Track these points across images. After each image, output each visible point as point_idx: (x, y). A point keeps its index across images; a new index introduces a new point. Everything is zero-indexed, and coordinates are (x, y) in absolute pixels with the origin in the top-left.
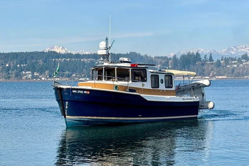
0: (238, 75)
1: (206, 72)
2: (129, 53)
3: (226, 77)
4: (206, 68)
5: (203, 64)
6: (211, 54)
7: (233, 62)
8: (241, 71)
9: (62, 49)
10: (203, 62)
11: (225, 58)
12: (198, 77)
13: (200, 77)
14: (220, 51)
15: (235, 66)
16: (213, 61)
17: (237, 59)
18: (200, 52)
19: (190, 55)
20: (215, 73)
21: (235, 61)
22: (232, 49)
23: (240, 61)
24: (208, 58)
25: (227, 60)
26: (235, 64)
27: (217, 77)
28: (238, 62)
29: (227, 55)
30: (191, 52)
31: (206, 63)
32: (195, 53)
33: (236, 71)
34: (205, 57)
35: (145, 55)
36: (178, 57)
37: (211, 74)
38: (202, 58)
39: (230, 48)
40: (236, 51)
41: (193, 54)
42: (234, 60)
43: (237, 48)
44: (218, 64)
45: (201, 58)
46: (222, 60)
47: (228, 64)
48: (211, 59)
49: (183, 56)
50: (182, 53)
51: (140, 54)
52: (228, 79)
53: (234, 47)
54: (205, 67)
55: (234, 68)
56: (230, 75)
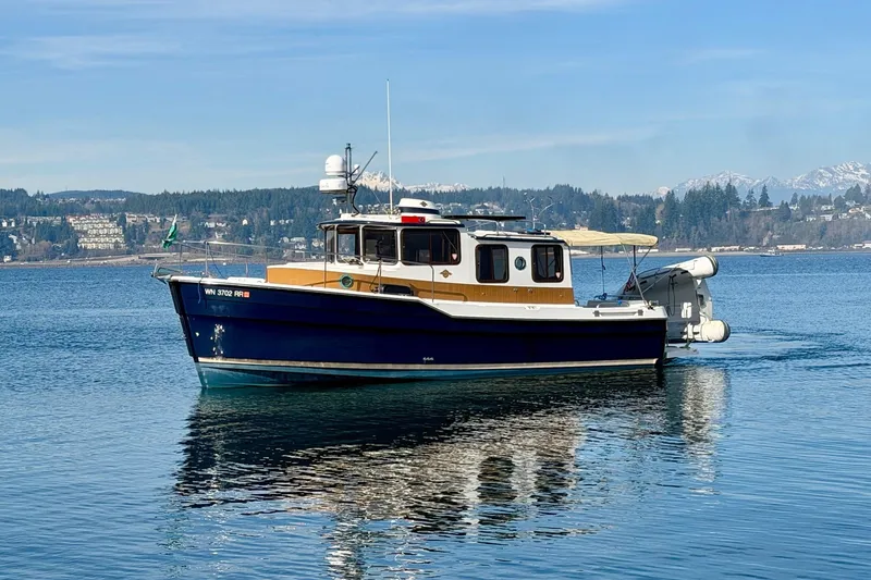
0: (836, 241)
1: (753, 233)
2: (552, 188)
3: (804, 247)
4: (752, 224)
5: (744, 215)
6: (764, 188)
7: (824, 208)
8: (843, 230)
9: (382, 180)
10: (744, 209)
11: (803, 197)
12: (733, 247)
13: (737, 247)
14: (789, 181)
15: (829, 218)
16: (770, 205)
17: (833, 200)
18: (736, 184)
19: (709, 191)
20: (775, 237)
21: (827, 204)
22: (821, 174)
23: (840, 205)
24: (757, 197)
25: (809, 204)
26: (827, 212)
27: (780, 247)
28: (837, 208)
29: (806, 190)
30: (713, 183)
31: (753, 210)
32: (723, 187)
33: (830, 233)
34: (749, 197)
35: (595, 193)
36: (680, 197)
37: (766, 241)
38: (742, 197)
39: (815, 171)
40: (831, 179)
41: (718, 188)
42: (826, 201)
43: (832, 172)
44: (784, 213)
45: (738, 200)
46: (794, 202)
47: (810, 213)
48: (765, 201)
49: (691, 194)
50: (689, 186)
51: (580, 189)
52: (811, 250)
53: (826, 169)
54: (750, 222)
55: (826, 223)
56: (813, 243)
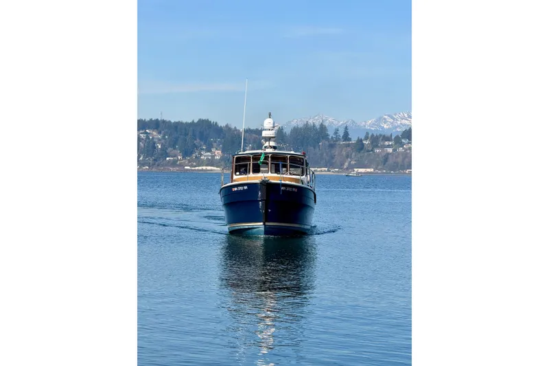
0: (395, 167)
1: (337, 160)
2: (196, 121)
3: (372, 170)
4: (337, 153)
5: (332, 146)
6: (346, 128)
7: (387, 143)
8: (400, 160)
10: (332, 142)
11: (373, 135)
12: (323, 169)
13: (326, 169)
14: (364, 123)
15: (390, 150)
16: (350, 140)
17: (393, 137)
18: (326, 124)
19: (308, 128)
20: (353, 162)
21: (389, 141)
22: (385, 119)
23: (398, 141)
24: (341, 133)
25: (377, 140)
26: (389, 146)
27: (356, 170)
28: (396, 144)
29: (374, 130)
30: (311, 122)
31: (338, 143)
32: (318, 125)
33: (390, 161)
34: (336, 133)
35: (227, 126)
36: (287, 131)
37: (346, 165)
38: (331, 134)
39: (380, 118)
40: (392, 123)
41: (314, 126)
42: (388, 139)
43: (394, 119)
44: (360, 146)
45: (328, 135)
46: (366, 138)
47: (377, 146)
48: (346, 137)
49: (296, 130)
50: (294, 124)
51: (216, 123)
52: (377, 173)
53: (389, 116)
54: (336, 151)
55: (388, 154)
56: (380, 167)
